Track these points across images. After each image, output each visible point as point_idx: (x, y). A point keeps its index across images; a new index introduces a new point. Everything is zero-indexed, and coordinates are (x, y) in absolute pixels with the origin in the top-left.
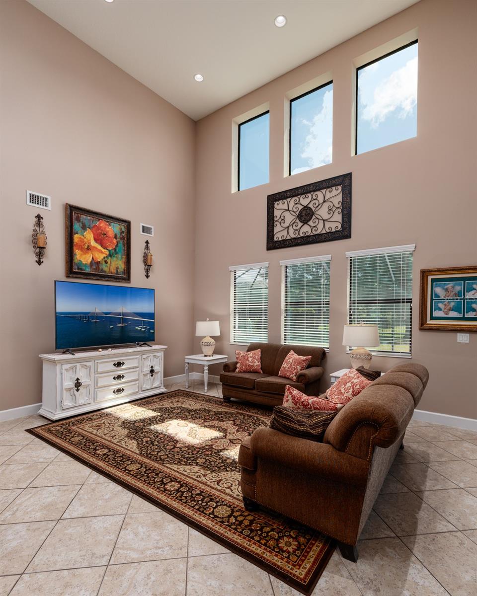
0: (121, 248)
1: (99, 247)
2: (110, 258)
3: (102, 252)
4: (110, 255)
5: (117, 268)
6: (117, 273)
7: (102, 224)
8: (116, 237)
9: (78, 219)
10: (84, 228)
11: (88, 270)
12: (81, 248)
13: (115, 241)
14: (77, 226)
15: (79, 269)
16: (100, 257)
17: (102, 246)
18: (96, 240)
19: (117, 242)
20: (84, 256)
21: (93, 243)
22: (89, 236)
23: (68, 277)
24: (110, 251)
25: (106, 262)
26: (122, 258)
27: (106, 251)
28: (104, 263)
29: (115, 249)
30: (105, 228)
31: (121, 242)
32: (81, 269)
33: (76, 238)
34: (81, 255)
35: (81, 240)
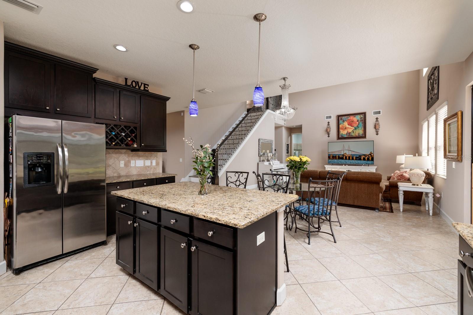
0: (361, 124)
1: (350, 127)
2: (355, 130)
3: (351, 129)
4: (355, 129)
5: (359, 134)
6: (359, 135)
7: (351, 118)
8: (358, 121)
9: (341, 119)
10: (344, 121)
11: (345, 136)
12: (342, 129)
13: (358, 123)
14: (341, 122)
15: (342, 136)
16: (350, 131)
17: (351, 126)
18: (348, 125)
19: (359, 123)
20: (344, 132)
21: (347, 126)
22: (346, 124)
23: (338, 139)
24: (355, 127)
25: (353, 132)
26: (361, 129)
27: (353, 127)
28: (352, 132)
29: (358, 126)
30: (353, 119)
31: (361, 122)
32: (343, 136)
33: (340, 126)
34: (343, 132)
35: (343, 126)
